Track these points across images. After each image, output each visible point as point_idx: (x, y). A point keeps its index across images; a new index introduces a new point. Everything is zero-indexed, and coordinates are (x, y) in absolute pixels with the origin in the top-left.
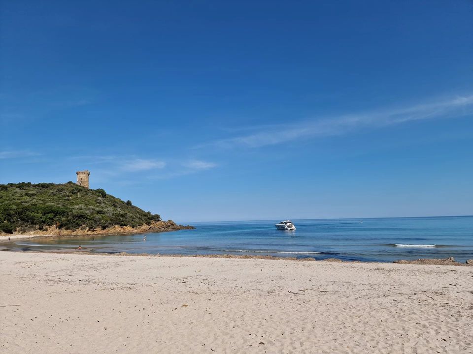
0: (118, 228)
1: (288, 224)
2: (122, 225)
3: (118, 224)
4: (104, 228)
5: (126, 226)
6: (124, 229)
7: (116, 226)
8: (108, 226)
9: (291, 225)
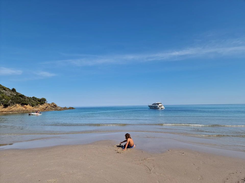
0: (19, 107)
1: (160, 105)
2: (23, 104)
3: (19, 103)
4: (6, 106)
5: (27, 105)
6: (25, 107)
7: (17, 105)
8: (9, 105)
9: (161, 105)
